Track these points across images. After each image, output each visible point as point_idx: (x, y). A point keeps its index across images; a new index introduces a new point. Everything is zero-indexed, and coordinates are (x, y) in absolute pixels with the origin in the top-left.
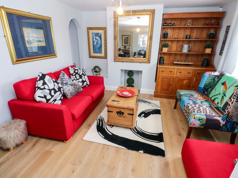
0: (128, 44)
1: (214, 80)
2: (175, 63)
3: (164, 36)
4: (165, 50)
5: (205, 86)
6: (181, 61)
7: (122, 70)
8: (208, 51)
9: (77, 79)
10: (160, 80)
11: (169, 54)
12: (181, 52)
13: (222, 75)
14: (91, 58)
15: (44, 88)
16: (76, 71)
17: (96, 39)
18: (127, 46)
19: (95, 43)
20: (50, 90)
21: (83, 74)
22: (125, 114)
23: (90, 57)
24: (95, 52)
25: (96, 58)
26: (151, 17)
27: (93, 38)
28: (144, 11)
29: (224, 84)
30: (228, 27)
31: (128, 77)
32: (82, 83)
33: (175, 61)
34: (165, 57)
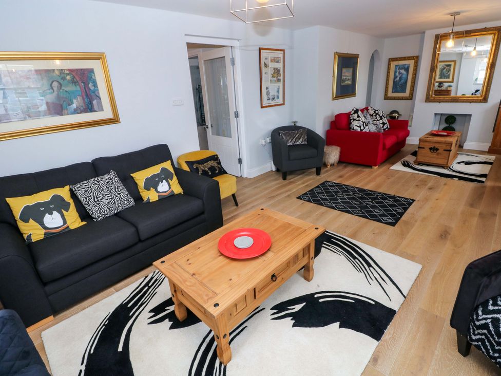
0: (449, 78)
7: (436, 114)
9: (378, 120)
14: (387, 99)
15: (359, 120)
16: (377, 112)
17: (400, 73)
18: (446, 82)
19: (398, 79)
20: (363, 122)
21: (383, 115)
22: (440, 151)
23: (385, 99)
24: (396, 91)
25: (395, 99)
26: (496, 37)
27: (395, 72)
28: (485, 29)
31: (446, 125)
32: (382, 125)
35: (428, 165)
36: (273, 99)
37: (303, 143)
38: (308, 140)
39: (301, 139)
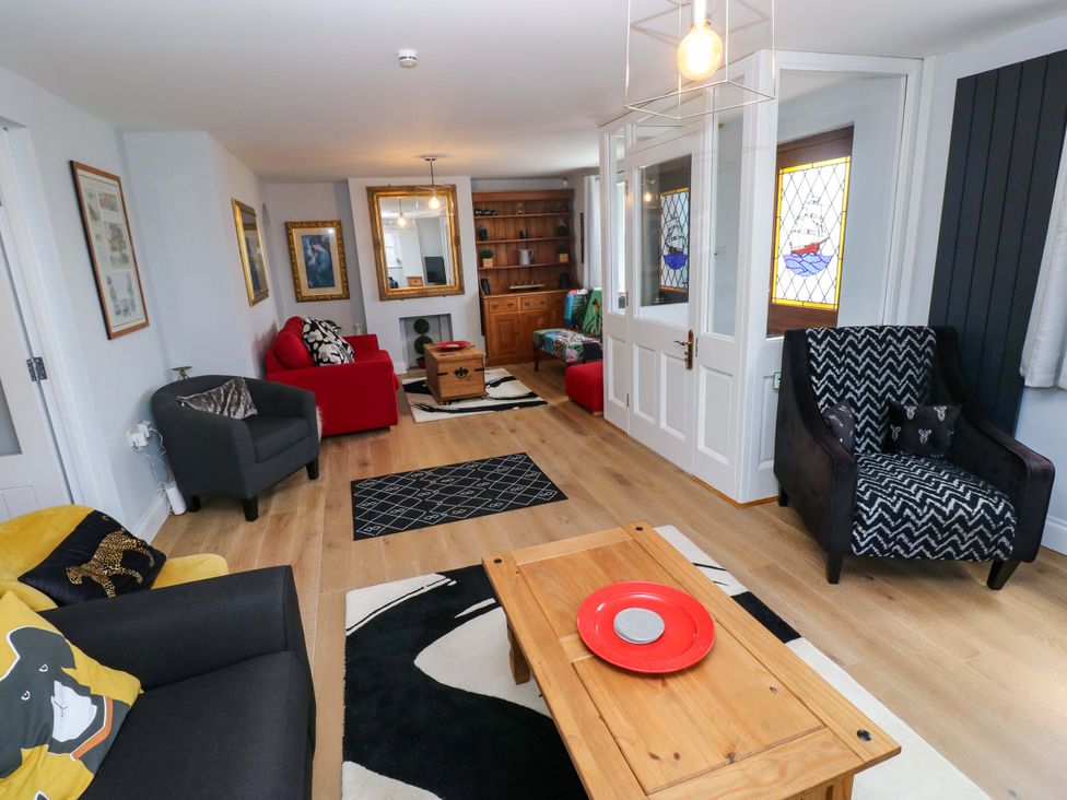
1: (583, 302)
2: (512, 288)
3: (481, 235)
4: (488, 263)
5: (574, 315)
6: (522, 284)
7: (402, 319)
8: (563, 258)
10: (492, 326)
11: (496, 271)
12: (518, 264)
13: (590, 292)
14: (303, 301)
17: (314, 251)
19: (313, 261)
22: (471, 373)
24: (315, 284)
27: (305, 249)
29: (595, 303)
30: (582, 214)
31: (418, 336)
33: (510, 285)
34: (491, 279)
35: (458, 400)
36: (126, 311)
37: (250, 413)
38: (256, 403)
39: (242, 406)
